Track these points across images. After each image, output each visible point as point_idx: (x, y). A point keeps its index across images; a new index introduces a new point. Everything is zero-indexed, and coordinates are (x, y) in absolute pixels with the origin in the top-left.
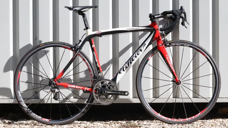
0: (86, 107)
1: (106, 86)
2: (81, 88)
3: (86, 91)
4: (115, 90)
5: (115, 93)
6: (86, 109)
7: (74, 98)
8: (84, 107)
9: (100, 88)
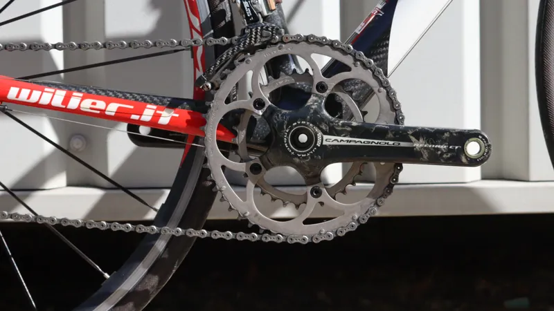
0: (150, 258)
1: (309, 94)
2: (113, 108)
3: (153, 132)
4: (382, 124)
5: (383, 143)
6: (151, 271)
7: (69, 185)
8: (140, 259)
9: (259, 104)
